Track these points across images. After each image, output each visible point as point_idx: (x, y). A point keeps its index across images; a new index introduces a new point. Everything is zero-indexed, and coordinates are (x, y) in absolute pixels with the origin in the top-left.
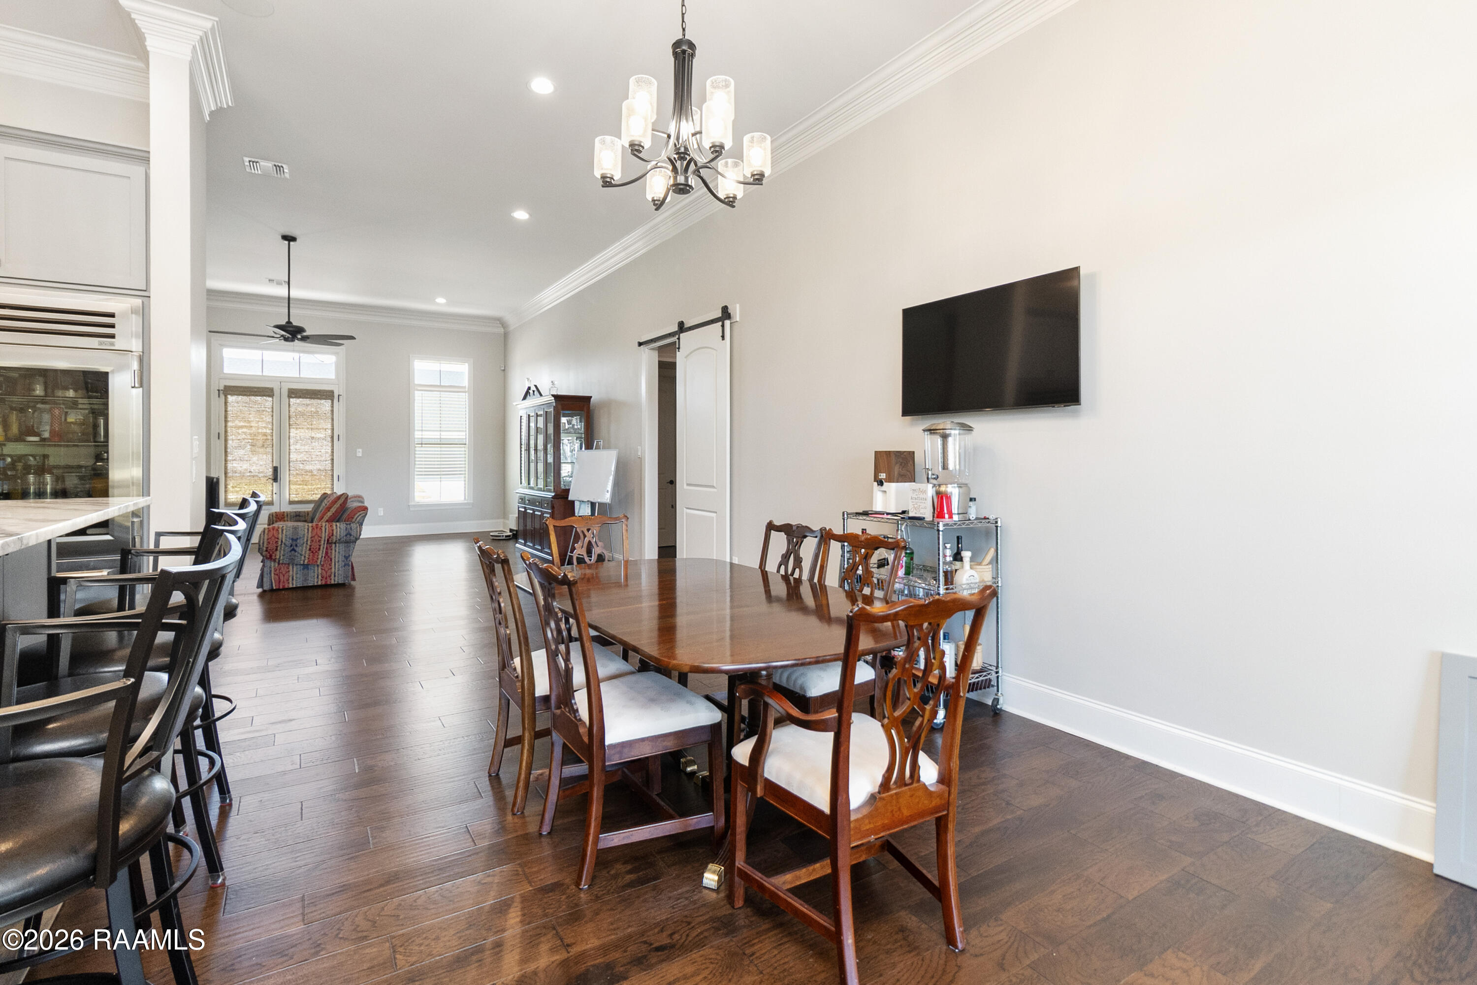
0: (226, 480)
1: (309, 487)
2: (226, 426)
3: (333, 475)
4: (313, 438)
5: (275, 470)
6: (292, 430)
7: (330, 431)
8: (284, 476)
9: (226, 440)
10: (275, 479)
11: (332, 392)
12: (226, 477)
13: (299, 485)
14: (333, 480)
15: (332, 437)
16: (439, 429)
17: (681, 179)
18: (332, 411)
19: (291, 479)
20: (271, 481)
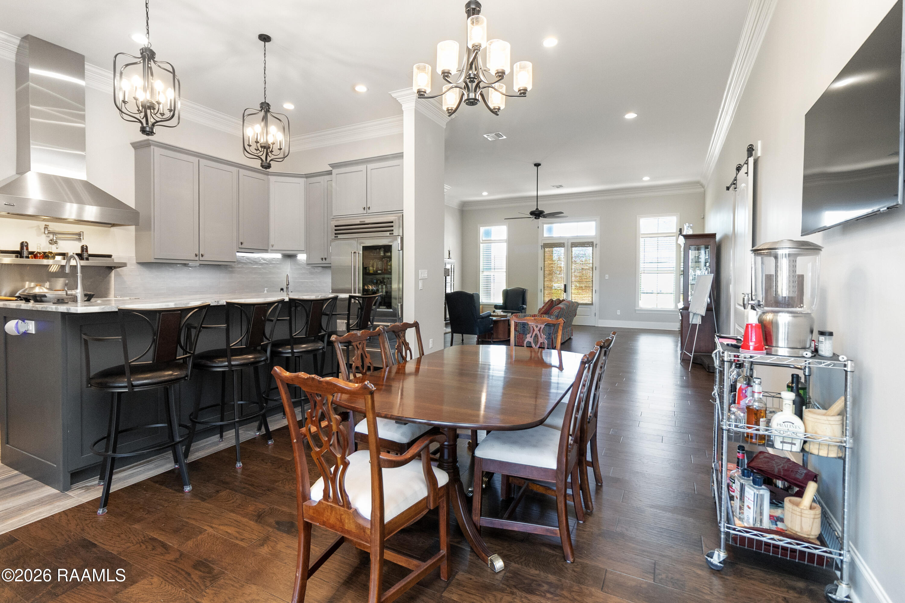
0: (544, 291)
1: (581, 296)
2: (544, 264)
3: (592, 290)
4: (583, 269)
5: (565, 286)
6: (573, 265)
7: (591, 265)
8: (569, 289)
9: (544, 271)
10: (565, 291)
11: (593, 243)
12: (544, 289)
13: (576, 294)
14: (592, 292)
15: (593, 268)
16: (657, 262)
17: (472, 95)
18: (593, 253)
19: (572, 291)
20: (563, 292)
